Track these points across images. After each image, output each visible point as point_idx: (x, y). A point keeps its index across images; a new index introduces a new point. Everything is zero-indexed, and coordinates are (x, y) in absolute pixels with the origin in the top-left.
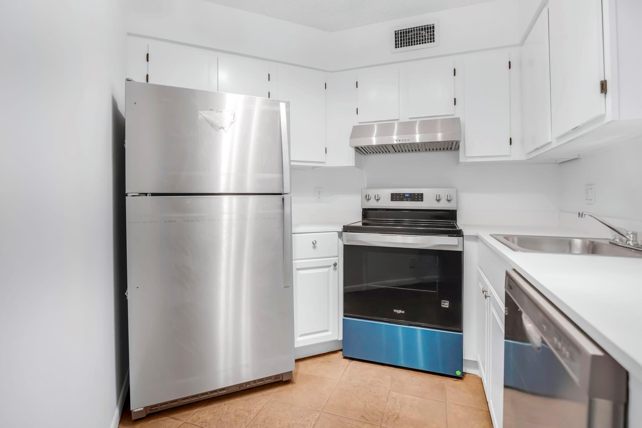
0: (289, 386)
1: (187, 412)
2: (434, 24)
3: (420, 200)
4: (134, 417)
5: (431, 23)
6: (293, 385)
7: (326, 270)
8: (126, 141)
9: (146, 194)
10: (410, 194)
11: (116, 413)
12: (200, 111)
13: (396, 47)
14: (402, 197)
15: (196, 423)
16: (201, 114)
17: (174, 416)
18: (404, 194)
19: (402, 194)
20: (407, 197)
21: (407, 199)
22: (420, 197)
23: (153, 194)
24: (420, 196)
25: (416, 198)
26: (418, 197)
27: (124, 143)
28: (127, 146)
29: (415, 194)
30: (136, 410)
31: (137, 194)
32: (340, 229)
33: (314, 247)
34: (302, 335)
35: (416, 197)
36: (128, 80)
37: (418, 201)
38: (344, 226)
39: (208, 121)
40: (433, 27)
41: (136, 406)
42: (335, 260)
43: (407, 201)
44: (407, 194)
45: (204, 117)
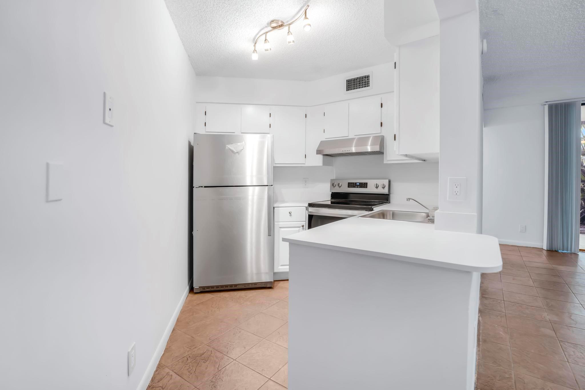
0: (270, 290)
1: (218, 293)
2: (369, 75)
4: (195, 291)
5: (368, 74)
6: (273, 290)
7: (298, 229)
8: (194, 162)
9: (202, 187)
10: (360, 183)
11: (187, 288)
12: (227, 145)
13: (347, 90)
14: (354, 185)
15: (221, 297)
16: (227, 146)
17: (212, 294)
18: (356, 183)
19: (354, 183)
20: (358, 185)
23: (205, 187)
24: (366, 184)
26: (364, 185)
27: (193, 163)
28: (194, 164)
29: (363, 183)
30: (196, 287)
31: (198, 187)
32: (307, 205)
33: (291, 215)
34: (282, 265)
36: (195, 133)
37: (364, 188)
38: (309, 203)
39: (230, 149)
40: (369, 76)
41: (196, 286)
42: (304, 223)
43: (357, 187)
44: (358, 183)
45: (229, 148)
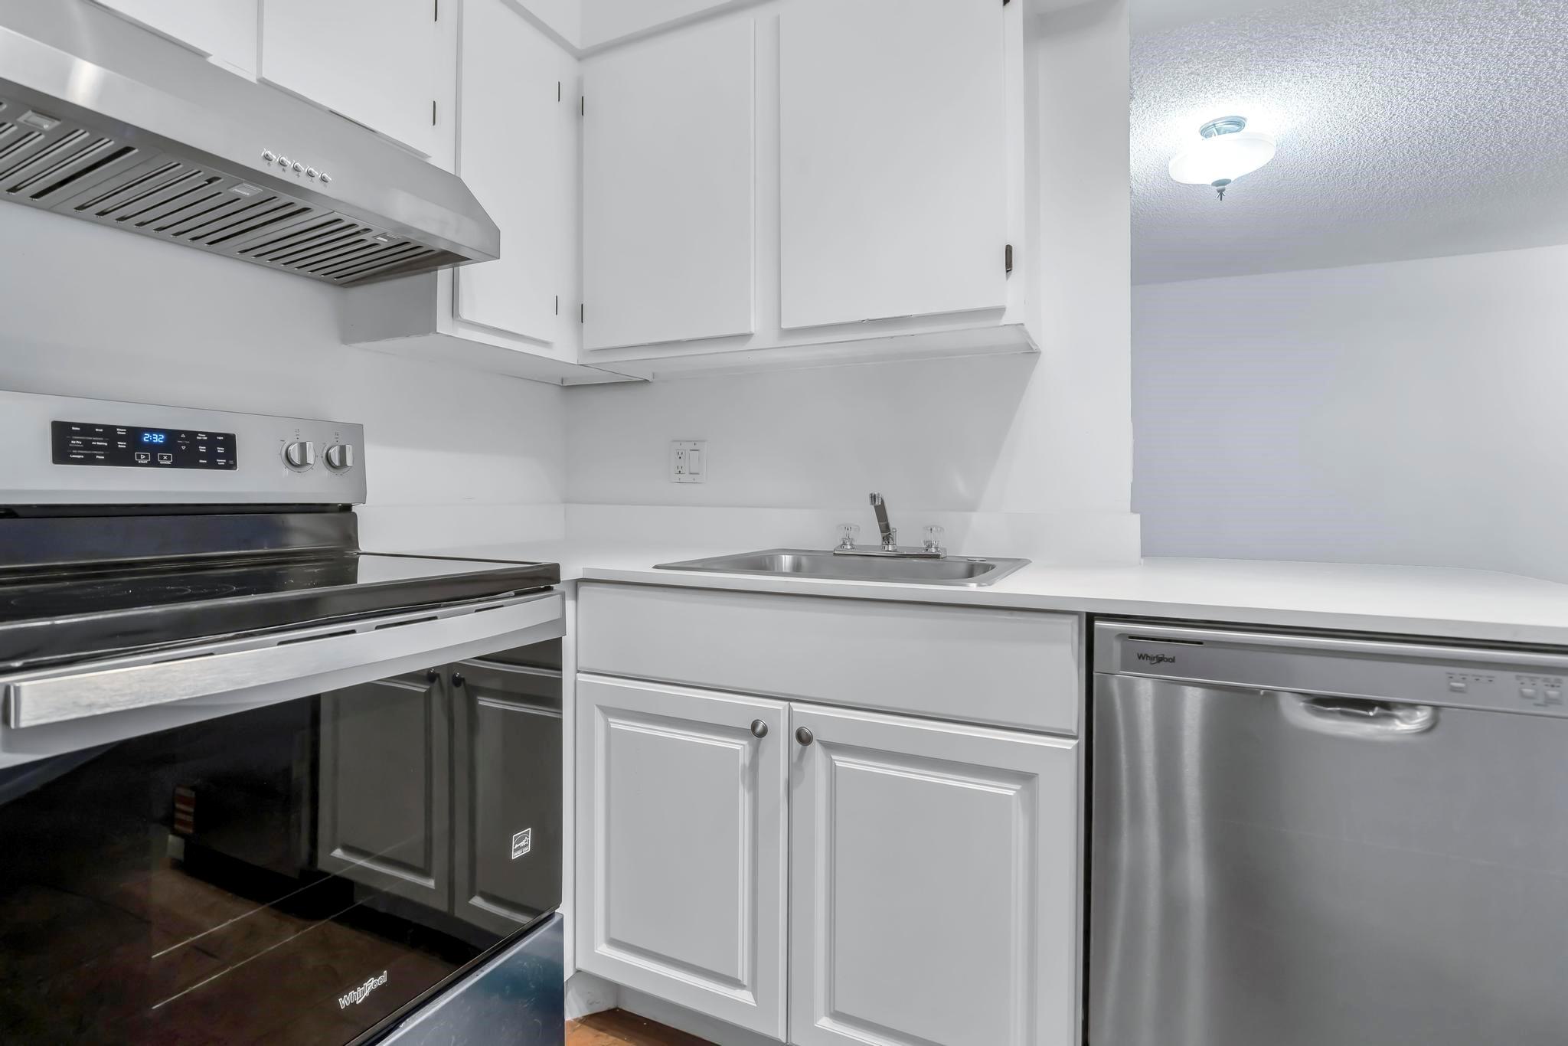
3: (221, 462)
10: (172, 435)
14: (121, 445)
19: (121, 432)
20: (153, 448)
21: (154, 457)
22: (221, 450)
24: (221, 444)
25: (202, 456)
26: (211, 450)
29: (196, 433)
35: (202, 449)
37: (212, 465)
43: (154, 463)
44: (152, 431)
